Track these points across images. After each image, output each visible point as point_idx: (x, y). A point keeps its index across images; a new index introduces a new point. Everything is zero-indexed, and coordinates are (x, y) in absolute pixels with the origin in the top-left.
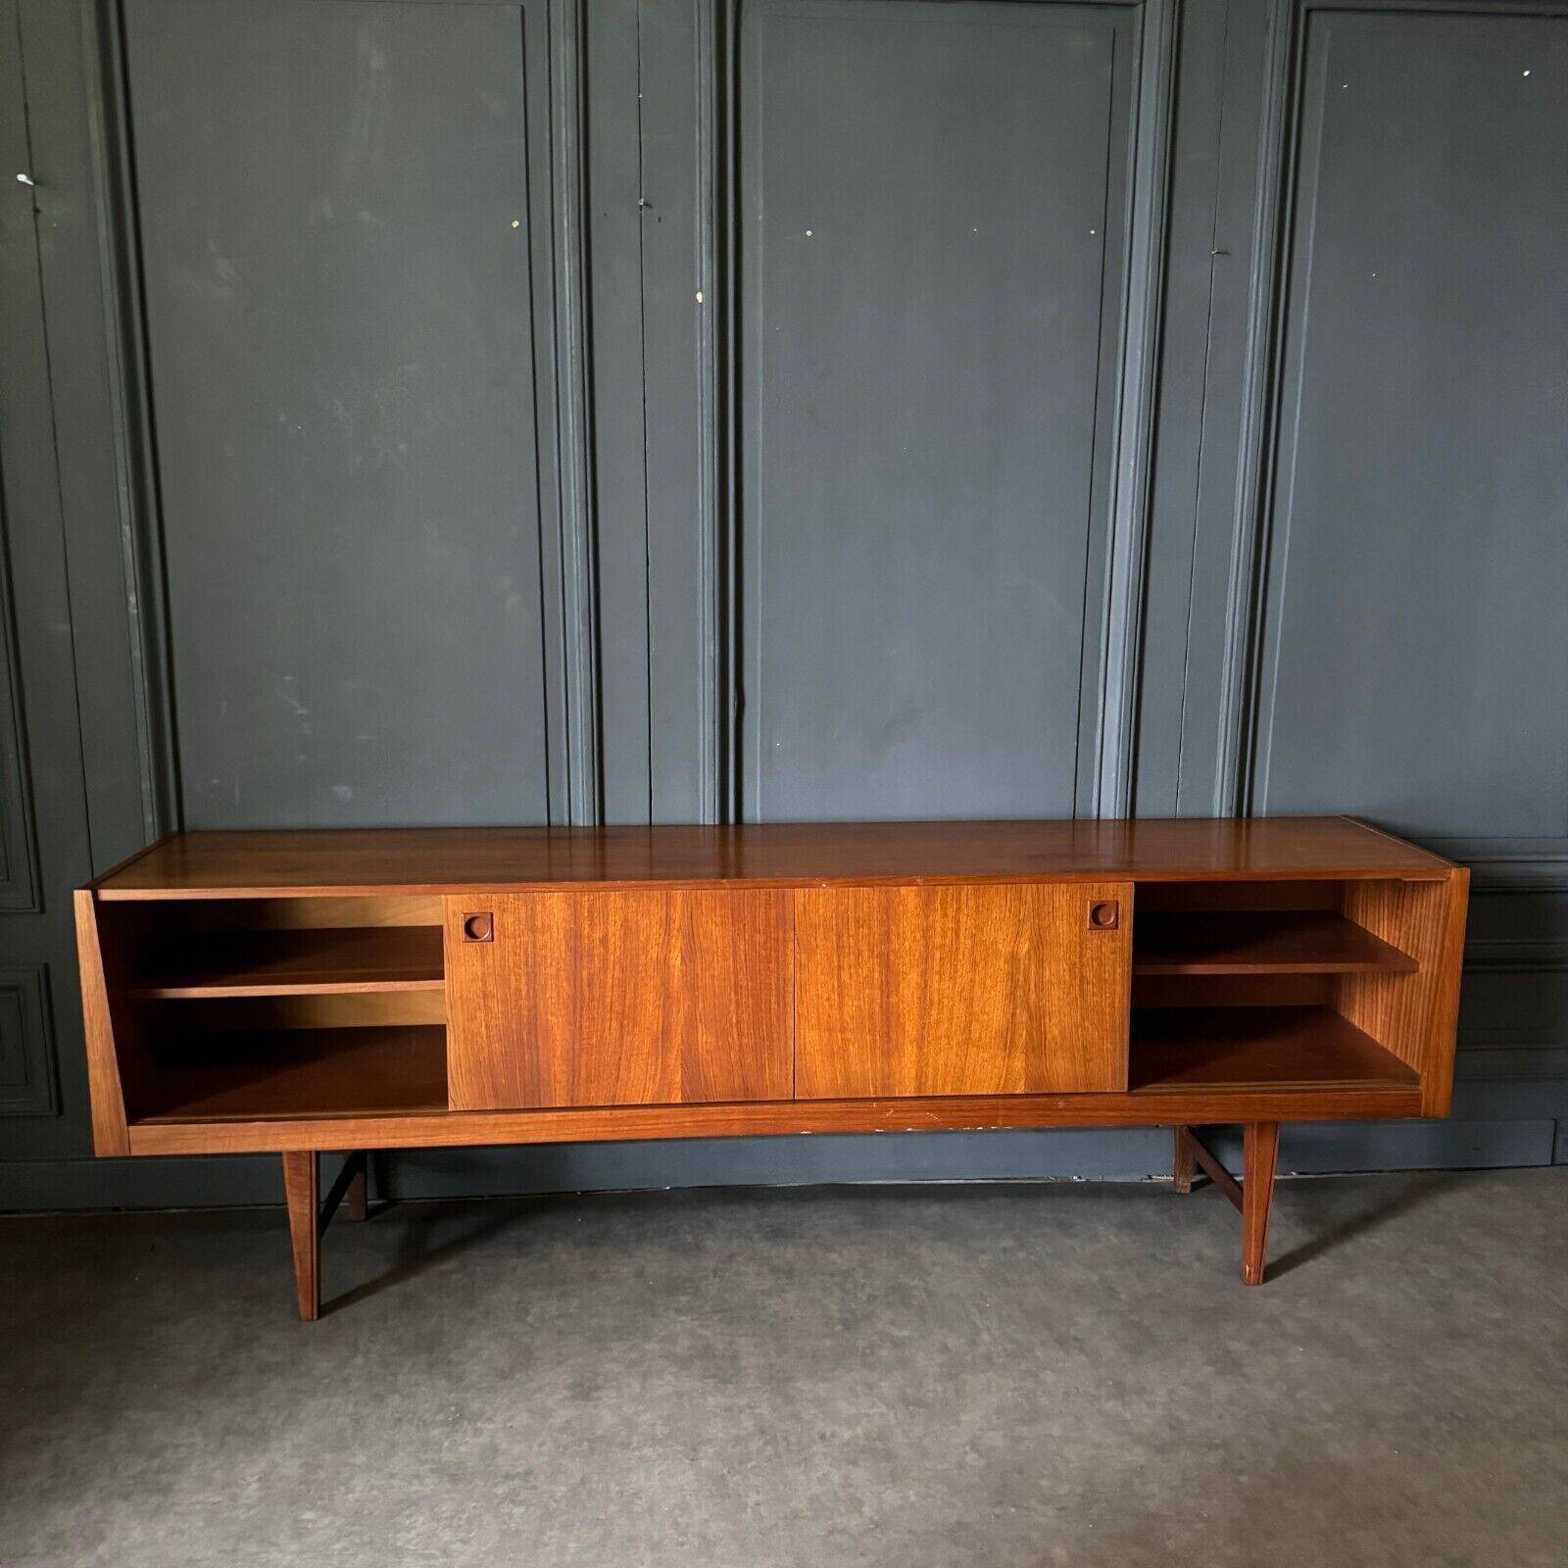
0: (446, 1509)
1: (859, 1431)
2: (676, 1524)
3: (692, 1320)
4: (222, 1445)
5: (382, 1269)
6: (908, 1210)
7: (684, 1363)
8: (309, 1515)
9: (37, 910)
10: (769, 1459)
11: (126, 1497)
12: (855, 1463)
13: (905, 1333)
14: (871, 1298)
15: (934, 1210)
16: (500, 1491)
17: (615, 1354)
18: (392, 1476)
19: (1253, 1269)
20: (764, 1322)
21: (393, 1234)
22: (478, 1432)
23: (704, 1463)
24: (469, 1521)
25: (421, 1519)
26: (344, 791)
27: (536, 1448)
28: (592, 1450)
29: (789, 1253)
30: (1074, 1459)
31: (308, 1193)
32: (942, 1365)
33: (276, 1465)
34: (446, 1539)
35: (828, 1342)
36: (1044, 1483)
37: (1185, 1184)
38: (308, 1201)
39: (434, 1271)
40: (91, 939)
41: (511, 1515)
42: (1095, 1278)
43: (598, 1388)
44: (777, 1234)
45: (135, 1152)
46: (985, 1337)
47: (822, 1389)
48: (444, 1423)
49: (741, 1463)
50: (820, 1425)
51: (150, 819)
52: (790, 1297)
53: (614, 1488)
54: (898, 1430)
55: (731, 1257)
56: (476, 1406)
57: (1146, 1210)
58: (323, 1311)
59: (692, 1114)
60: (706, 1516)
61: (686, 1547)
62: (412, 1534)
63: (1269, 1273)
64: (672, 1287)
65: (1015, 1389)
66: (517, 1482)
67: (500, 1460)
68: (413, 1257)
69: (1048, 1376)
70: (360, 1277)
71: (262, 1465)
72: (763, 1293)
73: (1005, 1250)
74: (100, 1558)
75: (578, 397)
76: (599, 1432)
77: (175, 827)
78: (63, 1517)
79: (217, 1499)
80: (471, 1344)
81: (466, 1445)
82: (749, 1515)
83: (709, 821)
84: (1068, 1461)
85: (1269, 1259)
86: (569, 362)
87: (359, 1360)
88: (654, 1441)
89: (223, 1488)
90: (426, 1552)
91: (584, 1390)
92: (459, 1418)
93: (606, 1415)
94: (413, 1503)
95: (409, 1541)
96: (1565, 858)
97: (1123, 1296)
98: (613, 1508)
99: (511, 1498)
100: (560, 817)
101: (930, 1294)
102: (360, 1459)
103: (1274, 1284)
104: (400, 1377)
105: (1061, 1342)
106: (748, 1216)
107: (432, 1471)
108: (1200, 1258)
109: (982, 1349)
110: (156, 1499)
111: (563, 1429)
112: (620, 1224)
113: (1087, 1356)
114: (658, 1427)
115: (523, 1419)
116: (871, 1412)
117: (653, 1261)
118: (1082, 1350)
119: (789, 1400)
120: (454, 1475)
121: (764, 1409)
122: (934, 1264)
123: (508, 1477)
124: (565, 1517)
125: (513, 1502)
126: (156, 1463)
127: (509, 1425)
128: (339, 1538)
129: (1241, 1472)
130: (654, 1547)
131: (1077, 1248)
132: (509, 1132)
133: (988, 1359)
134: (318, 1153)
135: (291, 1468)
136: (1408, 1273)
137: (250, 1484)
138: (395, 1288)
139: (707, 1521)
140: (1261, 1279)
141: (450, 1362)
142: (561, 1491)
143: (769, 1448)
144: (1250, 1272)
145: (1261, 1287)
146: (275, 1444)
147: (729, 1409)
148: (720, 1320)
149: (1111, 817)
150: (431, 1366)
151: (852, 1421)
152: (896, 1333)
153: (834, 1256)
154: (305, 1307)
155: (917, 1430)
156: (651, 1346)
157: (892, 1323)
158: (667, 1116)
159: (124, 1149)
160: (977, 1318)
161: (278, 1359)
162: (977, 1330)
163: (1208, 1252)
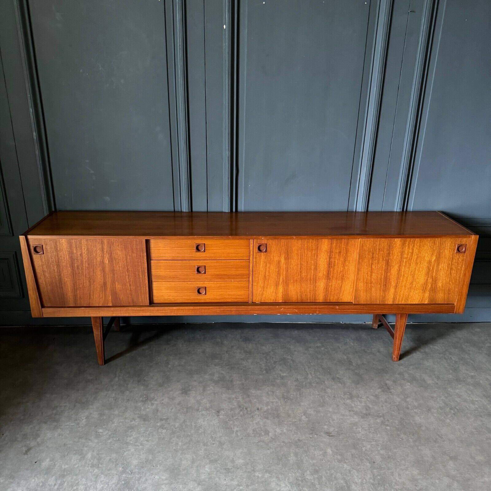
0: (142, 430)
1: (269, 407)
2: (212, 437)
3: (219, 368)
4: (75, 406)
5: (124, 348)
6: (288, 332)
7: (216, 382)
8: (101, 431)
9: (11, 235)
10: (241, 416)
11: (45, 423)
12: (267, 418)
13: (285, 374)
14: (275, 362)
15: (295, 333)
16: (159, 424)
17: (195, 379)
18: (126, 418)
20: (241, 369)
21: (128, 336)
22: (152, 404)
23: (221, 417)
24: (149, 435)
25: (134, 433)
26: (107, 198)
27: (170, 410)
28: (187, 411)
29: (250, 346)
30: (335, 419)
31: (100, 328)
32: (296, 386)
33: (91, 414)
34: (142, 440)
35: (261, 377)
36: (326, 427)
37: (376, 326)
38: (100, 331)
39: (140, 349)
41: (162, 433)
42: (345, 357)
43: (189, 390)
44: (247, 340)
45: (44, 316)
46: (310, 376)
47: (258, 392)
48: (142, 401)
49: (233, 417)
50: (258, 405)
52: (250, 361)
53: (193, 424)
54: (281, 408)
55: (232, 347)
56: (152, 395)
57: (363, 334)
58: (106, 362)
59: (219, 308)
60: (221, 435)
61: (215, 445)
62: (132, 438)
63: (401, 357)
64: (214, 356)
65: (319, 395)
66: (164, 422)
67: (159, 414)
68: (134, 344)
69: (329, 391)
70: (118, 351)
71: (86, 413)
72: (241, 359)
73: (317, 347)
74: (38, 442)
75: (182, 63)
76: (189, 405)
77: (53, 210)
78: (27, 429)
79: (73, 424)
80: (151, 374)
81: (149, 408)
82: (234, 435)
83: (227, 211)
84: (333, 420)
85: (401, 352)
86: (179, 50)
87: (117, 379)
88: (207, 409)
89: (75, 421)
90: (136, 444)
91: (185, 391)
92: (147, 399)
93: (191, 400)
94: (132, 428)
95: (131, 440)
97: (354, 364)
98: (193, 431)
99: (162, 427)
100: (178, 209)
101: (293, 361)
102: (116, 412)
103: (402, 361)
104: (129, 386)
105: (333, 379)
106: (237, 333)
107: (138, 417)
108: (379, 351)
109: (309, 380)
110: (55, 424)
111: (179, 404)
112: (198, 335)
113: (341, 384)
114: (208, 404)
115: (166, 400)
116: (273, 401)
117: (208, 347)
118: (340, 382)
119: (248, 396)
120: (145, 418)
121: (240, 399)
122: (295, 351)
123: (161, 420)
124: (178, 434)
125: (163, 428)
126: (54, 412)
127: (162, 402)
128: (109, 438)
129: (387, 425)
130: (205, 445)
131: (340, 347)
132: (162, 313)
133: (310, 383)
134: (102, 317)
135: (95, 415)
136: (445, 358)
137: (83, 420)
138: (128, 355)
139: (221, 436)
140: (398, 359)
141: (145, 380)
142: (177, 425)
143: (241, 412)
144: (395, 358)
145: (398, 362)
146: (91, 407)
147: (229, 398)
148: (228, 368)
149: (360, 211)
150: (139, 381)
151: (267, 404)
152: (282, 374)
153: (264, 347)
154: (100, 361)
155: (287, 408)
156: (207, 377)
157: (281, 370)
158: (212, 309)
159: (40, 315)
160: (307, 369)
161: (91, 378)
162: (308, 374)
163: (382, 349)
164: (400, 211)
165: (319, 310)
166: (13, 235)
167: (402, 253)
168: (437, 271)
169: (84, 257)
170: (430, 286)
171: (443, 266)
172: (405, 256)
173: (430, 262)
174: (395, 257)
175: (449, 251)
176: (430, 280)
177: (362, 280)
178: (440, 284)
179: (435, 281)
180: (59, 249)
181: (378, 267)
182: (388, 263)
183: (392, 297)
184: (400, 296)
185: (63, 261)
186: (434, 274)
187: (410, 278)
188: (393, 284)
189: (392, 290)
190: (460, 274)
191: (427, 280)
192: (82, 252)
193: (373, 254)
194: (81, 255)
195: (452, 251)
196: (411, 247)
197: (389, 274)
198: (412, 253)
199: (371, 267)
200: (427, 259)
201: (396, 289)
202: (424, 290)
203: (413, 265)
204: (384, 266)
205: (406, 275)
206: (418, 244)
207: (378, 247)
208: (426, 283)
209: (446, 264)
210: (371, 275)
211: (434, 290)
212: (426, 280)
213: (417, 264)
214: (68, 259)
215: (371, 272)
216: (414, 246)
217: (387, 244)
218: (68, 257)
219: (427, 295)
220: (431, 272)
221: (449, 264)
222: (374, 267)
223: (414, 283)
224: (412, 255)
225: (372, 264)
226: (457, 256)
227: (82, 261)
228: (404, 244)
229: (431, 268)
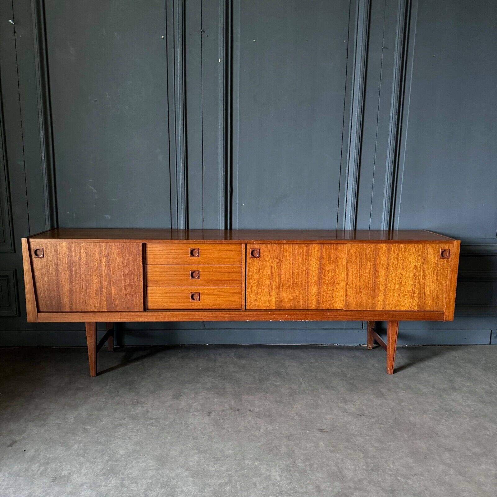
0: (130, 427)
1: (261, 409)
2: (202, 433)
3: (212, 378)
4: (64, 408)
5: (117, 364)
6: (282, 351)
7: (208, 390)
8: (89, 427)
9: (13, 252)
10: (233, 416)
11: (33, 421)
12: (259, 418)
13: (278, 384)
14: (269, 375)
15: (290, 352)
16: (148, 422)
17: (187, 387)
18: (115, 418)
19: (390, 369)
20: (234, 379)
21: (122, 355)
22: (143, 407)
23: (212, 416)
24: (137, 430)
25: (123, 429)
26: (108, 217)
27: (160, 411)
28: (178, 413)
29: (244, 362)
30: (328, 418)
31: (93, 336)
32: (289, 392)
33: (80, 414)
34: (130, 434)
35: (254, 386)
36: (318, 425)
37: (371, 346)
38: (93, 339)
39: (133, 365)
40: (27, 254)
41: (150, 429)
42: (339, 371)
43: (181, 396)
44: (240, 357)
45: (40, 321)
46: (303, 385)
47: (251, 398)
48: (132, 404)
49: (224, 416)
50: (249, 408)
51: (48, 224)
52: (243, 373)
53: (183, 422)
54: (273, 410)
55: (226, 362)
56: (143, 400)
57: (358, 354)
58: (97, 374)
60: (211, 430)
61: (204, 439)
62: (120, 433)
63: (395, 371)
64: (207, 370)
65: (312, 399)
66: (154, 421)
67: (149, 414)
68: (127, 360)
69: (322, 396)
70: (111, 365)
71: (75, 413)
72: (235, 372)
73: (312, 363)
74: (24, 437)
75: (181, 91)
76: (180, 407)
77: (55, 227)
78: (13, 426)
79: (61, 422)
80: (143, 384)
81: (139, 410)
82: (225, 430)
83: (221, 228)
84: (326, 419)
85: (395, 367)
86: (178, 80)
87: (108, 387)
88: (197, 411)
89: (63, 420)
90: (124, 438)
91: (177, 396)
92: (137, 403)
93: (183, 404)
94: (120, 425)
95: (119, 435)
96: (496, 245)
97: (348, 376)
98: (182, 428)
99: (152, 425)
100: (175, 226)
101: (287, 374)
102: (106, 413)
103: (396, 374)
104: (120, 392)
105: (327, 387)
106: (232, 352)
107: (128, 417)
108: (374, 366)
109: (302, 388)
110: (42, 422)
111: (169, 407)
112: (192, 354)
113: (335, 391)
114: (199, 406)
115: (158, 403)
116: (265, 404)
117: (202, 363)
118: (334, 390)
119: (241, 400)
120: (134, 418)
121: (232, 403)
122: (289, 366)
123: (151, 419)
124: (168, 430)
125: (152, 426)
126: (43, 412)
127: (153, 405)
128: (97, 433)
129: (381, 424)
130: (194, 438)
131: (335, 363)
132: (155, 318)
133: (304, 391)
134: (97, 323)
135: (84, 414)
136: (440, 372)
137: (71, 419)
138: (120, 369)
139: (211, 432)
140: (393, 372)
141: (136, 388)
142: (167, 423)
143: (233, 413)
145: (393, 375)
146: (80, 409)
147: (221, 402)
148: (221, 379)
149: (349, 229)
150: (130, 389)
151: (259, 406)
152: (275, 384)
153: (258, 363)
154: (92, 372)
155: (280, 410)
156: (199, 385)
157: (274, 381)
159: (36, 320)
160: (301, 380)
161: (82, 387)
162: (301, 384)
163: (376, 365)
164: (386, 229)
165: (311, 316)
166: (15, 252)
167: (388, 259)
168: (424, 276)
169: (82, 260)
170: (418, 292)
171: (430, 271)
172: (392, 261)
173: (416, 267)
174: (382, 262)
175: (434, 256)
176: (417, 286)
177: (351, 286)
178: (427, 291)
179: (422, 286)
180: (58, 252)
181: (366, 272)
182: (375, 269)
183: (382, 303)
184: (389, 303)
185: (62, 264)
186: (421, 280)
187: (398, 283)
188: (382, 289)
189: (381, 296)
190: (446, 279)
191: (415, 285)
192: (81, 255)
193: (360, 259)
194: (80, 258)
195: (436, 256)
196: (396, 252)
197: (377, 280)
198: (398, 258)
199: (360, 273)
200: (413, 264)
201: (384, 295)
202: (413, 297)
203: (400, 270)
204: (372, 272)
205: (393, 281)
206: (403, 249)
207: (365, 253)
208: (414, 289)
209: (432, 270)
210: (360, 281)
211: (422, 296)
212: (413, 286)
213: (403, 269)
214: (66, 263)
215: (359, 278)
216: (399, 251)
217: (373, 249)
218: (66, 260)
219: (416, 301)
220: (417, 278)
221: (435, 270)
222: (362, 272)
223: (402, 289)
224: (398, 260)
225: (360, 269)
226: (442, 262)
227: (80, 265)
228: (389, 249)
229: (418, 274)
